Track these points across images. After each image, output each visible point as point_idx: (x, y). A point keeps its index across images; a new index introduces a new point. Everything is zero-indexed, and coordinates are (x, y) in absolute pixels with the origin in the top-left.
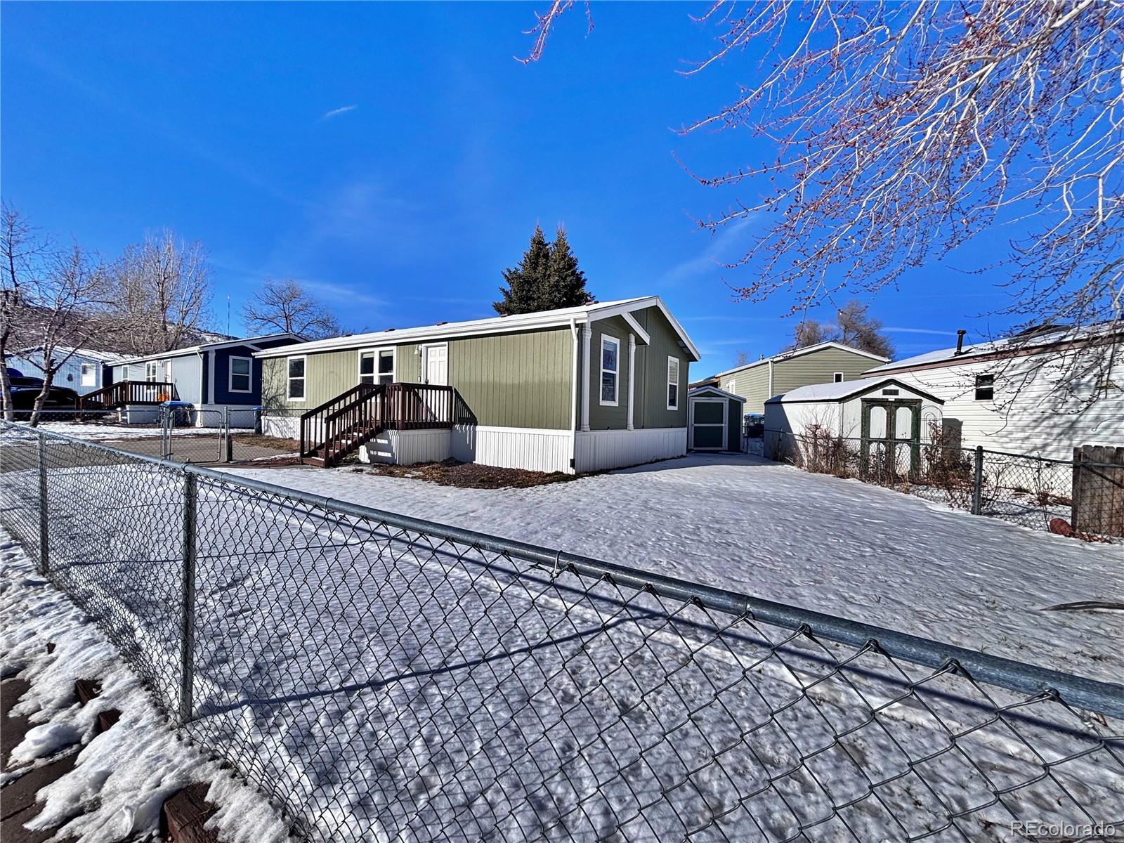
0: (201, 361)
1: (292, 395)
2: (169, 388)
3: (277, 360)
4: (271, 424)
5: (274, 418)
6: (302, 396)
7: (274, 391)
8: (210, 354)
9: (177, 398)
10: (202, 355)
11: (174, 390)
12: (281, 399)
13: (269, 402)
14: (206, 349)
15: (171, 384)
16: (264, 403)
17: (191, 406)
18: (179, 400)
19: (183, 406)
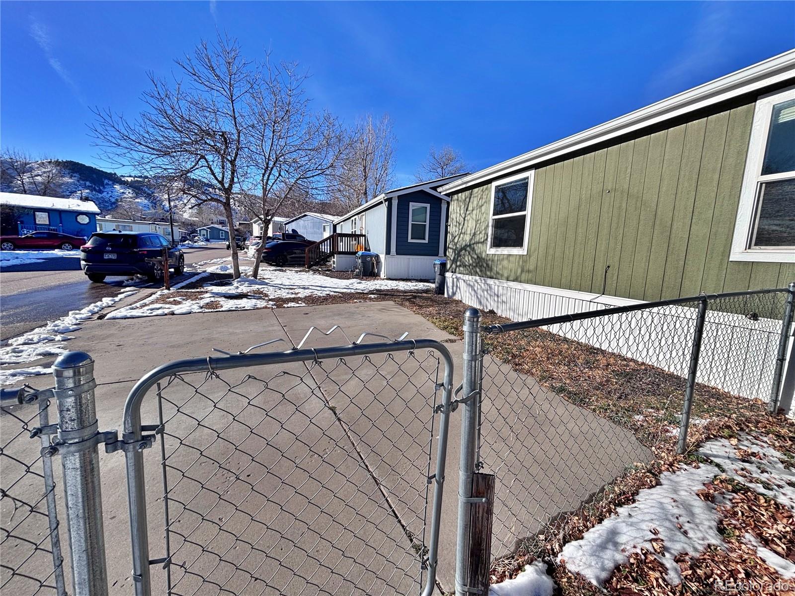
0: (386, 209)
1: (498, 242)
2: (362, 239)
3: (476, 190)
4: (462, 284)
5: (466, 277)
6: (519, 243)
7: (467, 238)
8: (393, 201)
9: (368, 248)
10: (387, 203)
11: (366, 241)
12: (479, 248)
13: (458, 253)
14: (390, 196)
15: (365, 236)
16: (450, 253)
17: (377, 256)
18: (369, 250)
19: (371, 256)
